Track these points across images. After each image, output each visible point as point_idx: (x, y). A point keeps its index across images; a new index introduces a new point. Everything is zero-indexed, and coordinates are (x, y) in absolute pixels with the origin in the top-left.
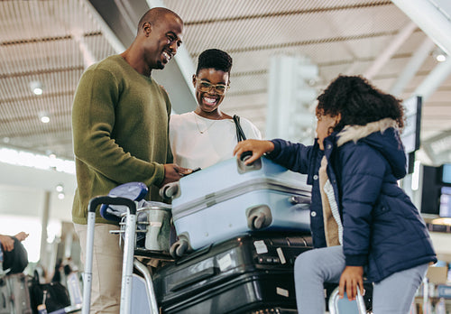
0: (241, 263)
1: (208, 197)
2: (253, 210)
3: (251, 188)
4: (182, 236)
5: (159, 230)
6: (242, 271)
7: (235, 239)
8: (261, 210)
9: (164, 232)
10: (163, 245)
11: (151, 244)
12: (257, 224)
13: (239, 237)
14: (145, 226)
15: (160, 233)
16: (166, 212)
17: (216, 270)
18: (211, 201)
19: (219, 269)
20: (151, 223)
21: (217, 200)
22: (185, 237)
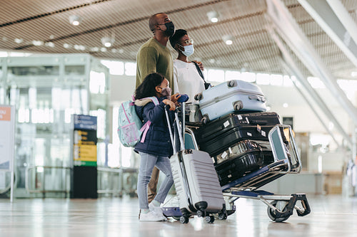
1: (216, 99)
2: (235, 103)
3: (234, 94)
5: (195, 114)
8: (238, 103)
10: (197, 120)
12: (238, 108)
13: (231, 114)
22: (206, 116)
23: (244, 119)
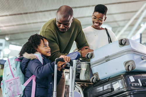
0: (124, 87)
1: (106, 58)
2: (127, 62)
3: (125, 53)
4: (95, 74)
5: (85, 72)
6: (125, 90)
7: (120, 75)
8: (130, 62)
9: (87, 72)
10: (87, 78)
12: (130, 69)
13: (122, 74)
14: (80, 70)
15: (86, 73)
16: (88, 64)
17: (112, 89)
18: (107, 59)
19: (113, 89)
20: (82, 69)
21: (110, 59)
22: (96, 74)
23: (136, 81)
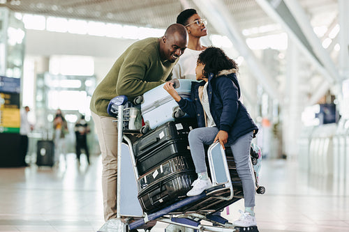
0: (169, 135)
1: (156, 102)
4: (146, 122)
5: (135, 119)
6: (169, 139)
9: (138, 120)
10: (137, 127)
11: (131, 127)
13: (169, 122)
14: (128, 118)
16: (138, 110)
18: (157, 105)
19: (159, 138)
20: (131, 116)
21: (160, 104)
23: (185, 129)
